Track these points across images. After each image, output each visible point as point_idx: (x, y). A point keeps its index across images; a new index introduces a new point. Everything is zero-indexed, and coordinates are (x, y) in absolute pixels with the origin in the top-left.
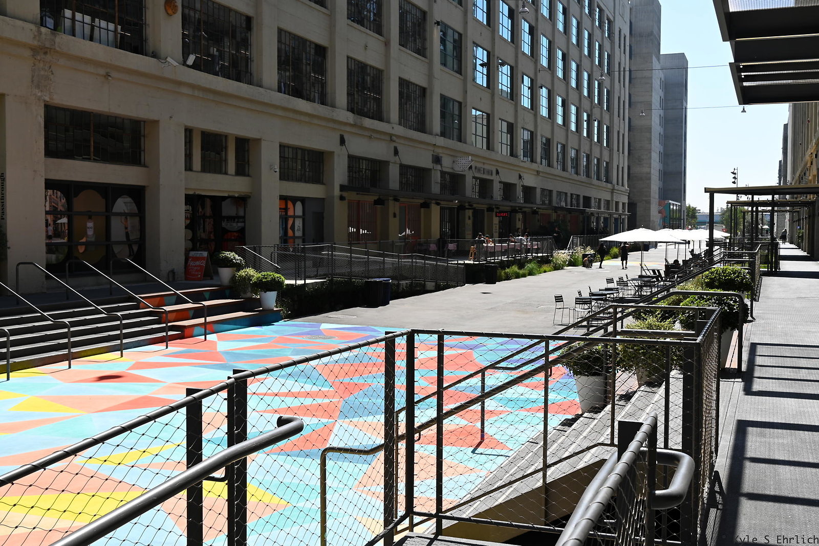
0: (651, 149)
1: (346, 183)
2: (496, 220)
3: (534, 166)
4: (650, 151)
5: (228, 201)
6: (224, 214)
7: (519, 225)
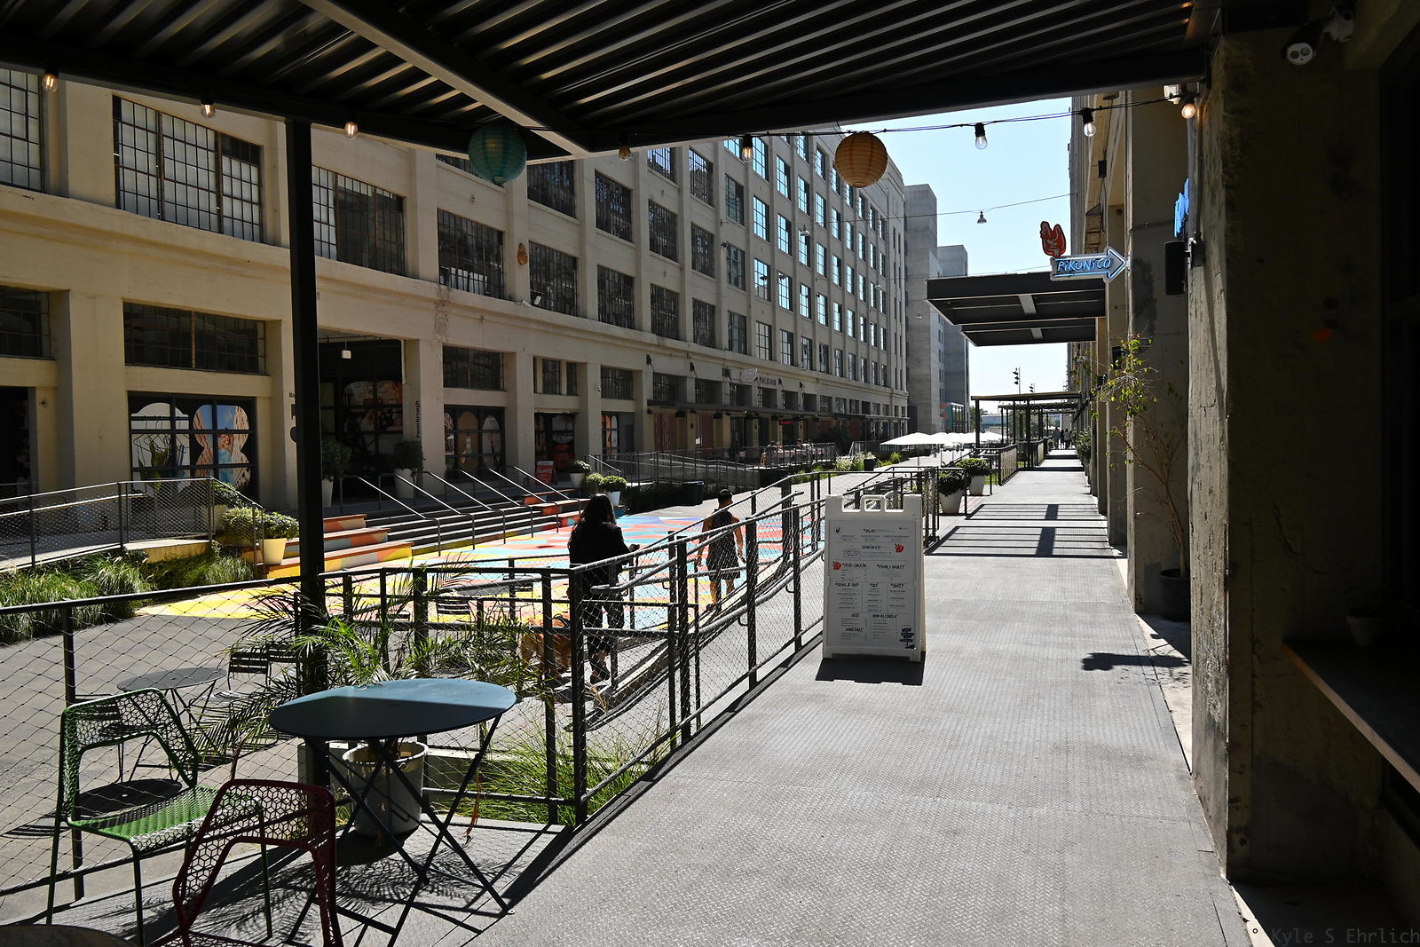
0: (930, 350)
1: (652, 398)
2: (780, 429)
3: (814, 374)
4: (929, 351)
5: (558, 417)
6: (554, 429)
7: (801, 432)
